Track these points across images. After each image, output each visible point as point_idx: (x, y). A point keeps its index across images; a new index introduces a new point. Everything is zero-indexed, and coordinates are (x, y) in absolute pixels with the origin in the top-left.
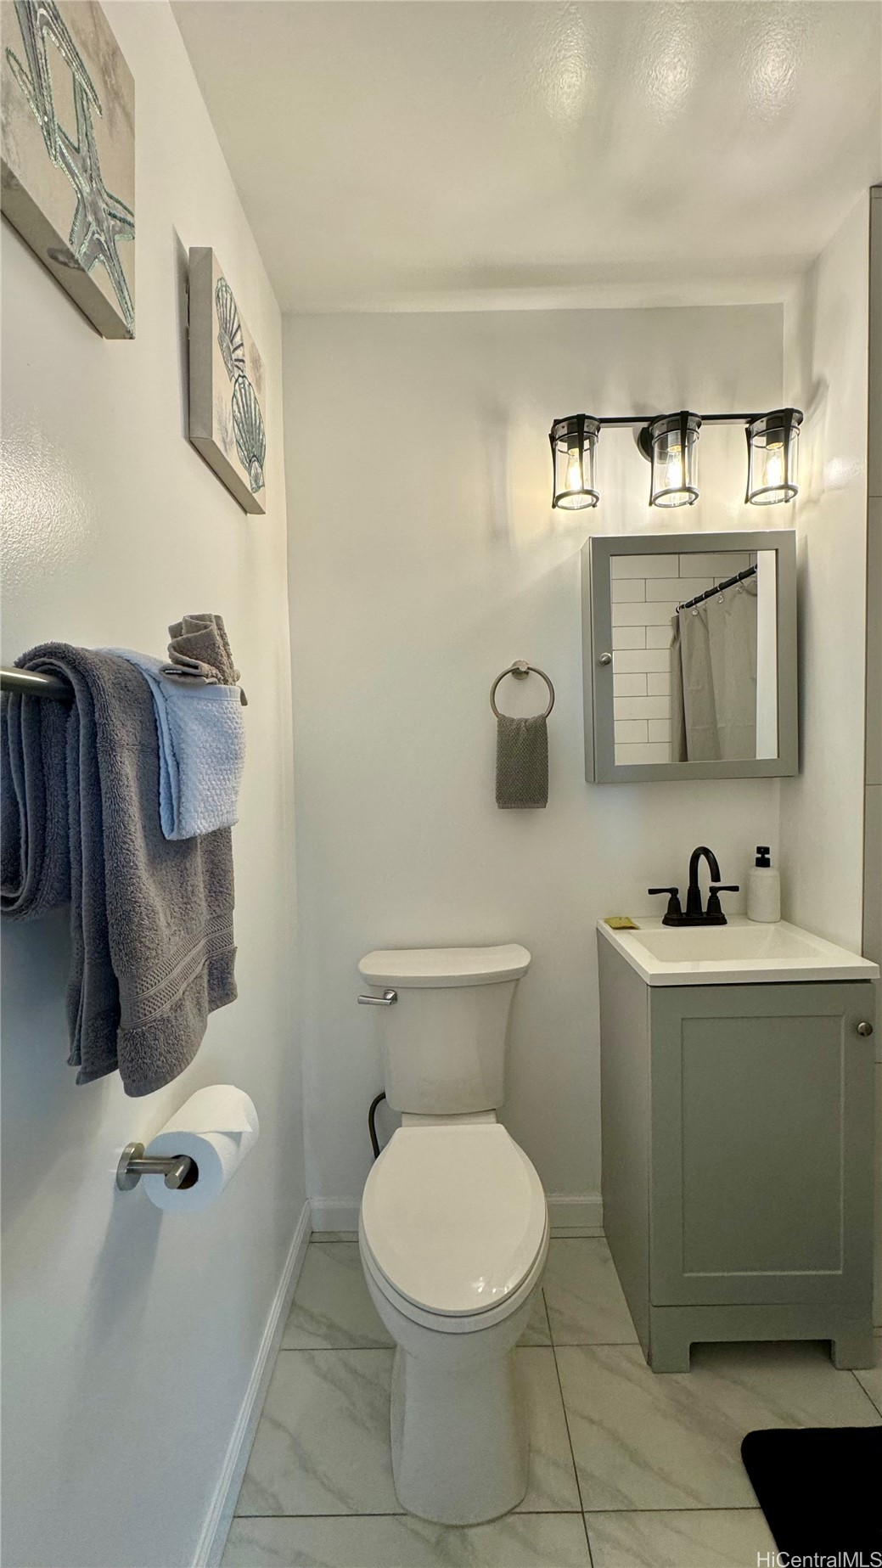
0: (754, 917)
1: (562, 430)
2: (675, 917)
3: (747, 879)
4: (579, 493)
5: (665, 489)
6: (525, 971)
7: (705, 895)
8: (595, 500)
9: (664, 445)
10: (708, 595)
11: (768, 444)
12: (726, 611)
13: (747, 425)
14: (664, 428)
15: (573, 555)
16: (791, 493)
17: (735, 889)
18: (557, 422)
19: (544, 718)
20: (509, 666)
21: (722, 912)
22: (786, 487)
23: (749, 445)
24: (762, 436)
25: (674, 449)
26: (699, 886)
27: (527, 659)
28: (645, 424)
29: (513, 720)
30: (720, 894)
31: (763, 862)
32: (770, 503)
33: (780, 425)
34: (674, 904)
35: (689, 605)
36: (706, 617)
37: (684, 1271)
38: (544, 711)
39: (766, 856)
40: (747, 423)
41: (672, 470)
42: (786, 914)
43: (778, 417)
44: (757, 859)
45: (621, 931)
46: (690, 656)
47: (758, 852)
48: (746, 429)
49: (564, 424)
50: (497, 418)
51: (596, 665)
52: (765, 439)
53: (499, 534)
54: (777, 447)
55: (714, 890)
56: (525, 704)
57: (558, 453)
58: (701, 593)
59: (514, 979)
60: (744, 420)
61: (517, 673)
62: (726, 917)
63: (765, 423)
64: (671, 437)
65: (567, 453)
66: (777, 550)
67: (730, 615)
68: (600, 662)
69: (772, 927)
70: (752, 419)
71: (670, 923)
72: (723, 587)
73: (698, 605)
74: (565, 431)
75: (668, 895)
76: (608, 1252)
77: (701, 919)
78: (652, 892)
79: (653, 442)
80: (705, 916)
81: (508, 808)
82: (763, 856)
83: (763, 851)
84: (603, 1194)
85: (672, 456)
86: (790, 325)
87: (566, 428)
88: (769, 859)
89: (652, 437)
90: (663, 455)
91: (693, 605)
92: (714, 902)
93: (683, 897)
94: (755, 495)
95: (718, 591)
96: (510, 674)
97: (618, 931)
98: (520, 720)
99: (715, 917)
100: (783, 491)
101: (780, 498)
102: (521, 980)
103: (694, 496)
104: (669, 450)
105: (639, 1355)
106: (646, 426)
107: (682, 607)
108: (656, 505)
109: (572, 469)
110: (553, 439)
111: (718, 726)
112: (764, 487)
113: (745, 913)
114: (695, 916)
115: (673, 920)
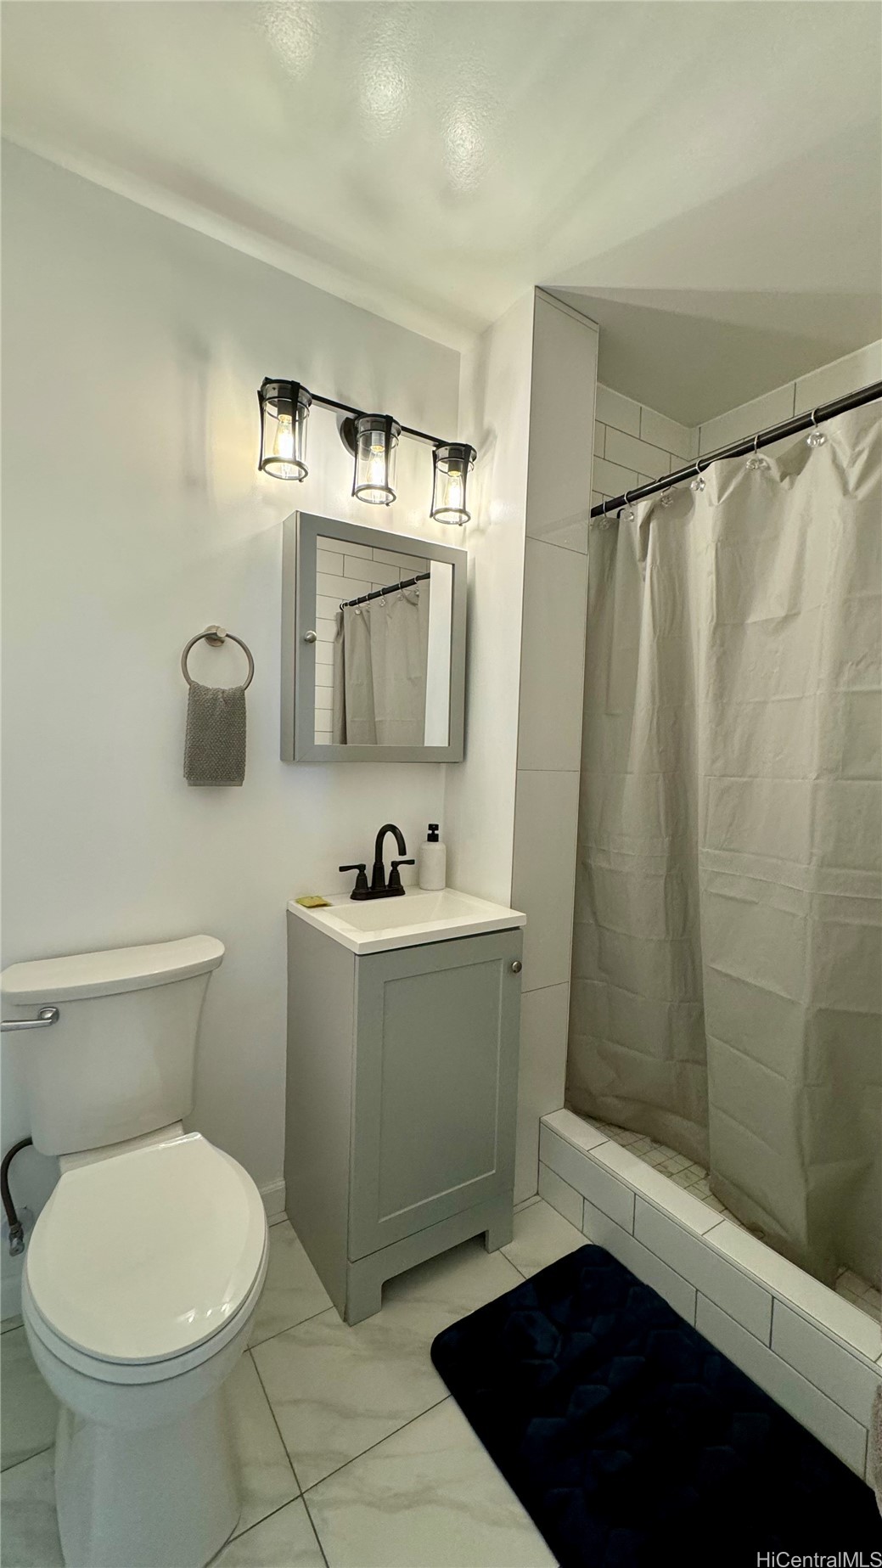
0: (425, 887)
1: (272, 392)
2: (362, 891)
3: (420, 851)
4: (289, 462)
5: (366, 483)
6: (219, 962)
7: (388, 869)
8: (303, 473)
9: (368, 443)
10: (371, 597)
11: (450, 470)
12: (388, 615)
13: (434, 449)
14: (368, 426)
15: (274, 526)
16: (465, 518)
17: (411, 862)
18: (268, 381)
19: (242, 690)
20: (202, 631)
21: (402, 884)
22: (463, 511)
23: (435, 467)
24: (446, 462)
25: (377, 449)
26: (383, 861)
27: (224, 627)
28: (351, 415)
29: (208, 689)
30: (400, 868)
31: (433, 838)
32: (448, 523)
33: (460, 456)
34: (361, 878)
35: (353, 603)
36: (369, 616)
37: (379, 1218)
38: (242, 683)
39: (436, 832)
40: (435, 446)
41: (374, 467)
42: (449, 883)
43: (458, 450)
44: (429, 835)
45: (316, 909)
46: (352, 651)
47: (429, 829)
48: (434, 452)
49: (275, 385)
50: (197, 353)
51: (300, 642)
52: (447, 465)
53: (195, 482)
54: (456, 474)
55: (395, 864)
56: (219, 674)
57: (266, 415)
58: (365, 594)
59: (204, 973)
60: (432, 442)
61: (213, 639)
62: (404, 889)
63: (447, 452)
64: (375, 436)
65: (277, 418)
66: (453, 565)
67: (391, 618)
68: (305, 640)
69: (441, 894)
70: (440, 444)
71: (358, 897)
72: (386, 591)
73: (361, 604)
74: (275, 393)
75: (357, 871)
76: (292, 1233)
77: (383, 891)
78: (342, 869)
79: (358, 436)
80: (387, 888)
81: (200, 785)
82: (433, 832)
83: (433, 827)
84: (285, 1178)
85: (373, 455)
86: (466, 372)
87: (276, 391)
88: (437, 835)
89: (356, 430)
90: (367, 451)
91: (356, 604)
92: (395, 875)
93: (369, 872)
94: (438, 512)
95: (381, 595)
96: (203, 639)
97: (313, 909)
98: (217, 690)
99: (395, 889)
100: (458, 514)
101: (455, 521)
102: (214, 974)
103: (391, 497)
104: (372, 447)
105: (335, 1317)
106: (352, 418)
107: (346, 604)
108: (357, 497)
109: (281, 434)
110: (262, 398)
111: (376, 719)
112: (444, 507)
113: (418, 884)
114: (378, 889)
115: (361, 894)
